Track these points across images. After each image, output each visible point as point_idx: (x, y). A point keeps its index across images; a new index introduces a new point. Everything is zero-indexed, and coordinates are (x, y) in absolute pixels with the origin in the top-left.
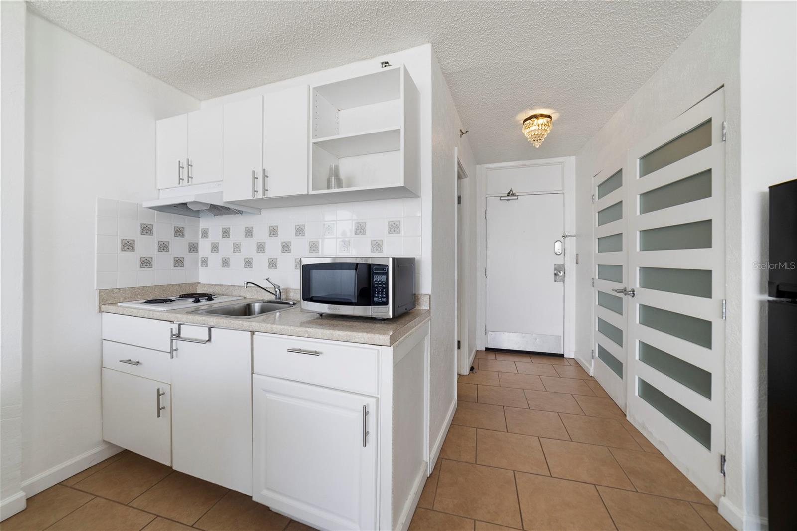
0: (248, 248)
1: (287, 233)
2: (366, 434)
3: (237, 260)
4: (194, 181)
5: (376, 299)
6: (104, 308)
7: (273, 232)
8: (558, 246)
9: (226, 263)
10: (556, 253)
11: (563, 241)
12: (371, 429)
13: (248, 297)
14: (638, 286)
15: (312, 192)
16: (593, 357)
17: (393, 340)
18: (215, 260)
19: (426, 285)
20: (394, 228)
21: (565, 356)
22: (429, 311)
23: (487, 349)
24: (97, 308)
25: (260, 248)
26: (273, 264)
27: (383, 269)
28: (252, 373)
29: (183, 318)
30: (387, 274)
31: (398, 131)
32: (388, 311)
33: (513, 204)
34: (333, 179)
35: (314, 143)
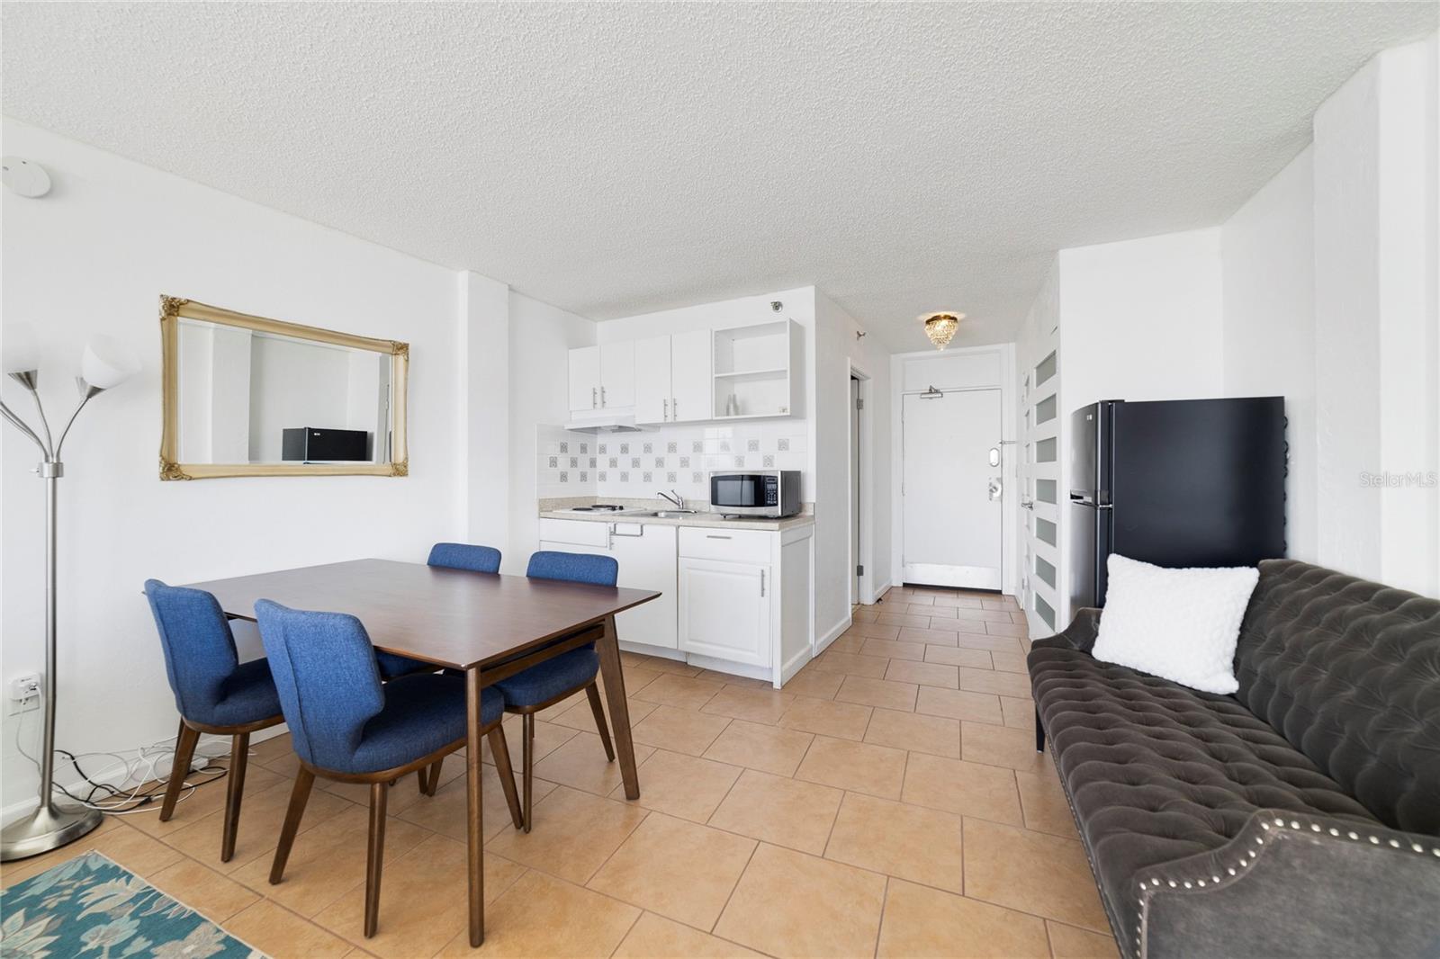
0: (648, 463)
1: (685, 449)
2: (763, 589)
3: (636, 475)
4: (607, 405)
5: (769, 502)
6: (542, 514)
7: (672, 448)
8: (994, 457)
9: (624, 477)
10: (991, 464)
11: (1000, 449)
12: (766, 587)
13: (648, 508)
14: (1035, 498)
15: (715, 418)
16: (1023, 588)
17: (780, 528)
18: (614, 475)
19: (810, 494)
20: (783, 445)
21: (1003, 593)
22: (813, 516)
23: (906, 585)
24: (537, 515)
25: (660, 463)
26: (672, 478)
27: (774, 479)
28: (678, 556)
29: (616, 518)
30: (777, 483)
31: (785, 371)
32: (778, 510)
33: (936, 401)
34: (732, 406)
35: (716, 378)
